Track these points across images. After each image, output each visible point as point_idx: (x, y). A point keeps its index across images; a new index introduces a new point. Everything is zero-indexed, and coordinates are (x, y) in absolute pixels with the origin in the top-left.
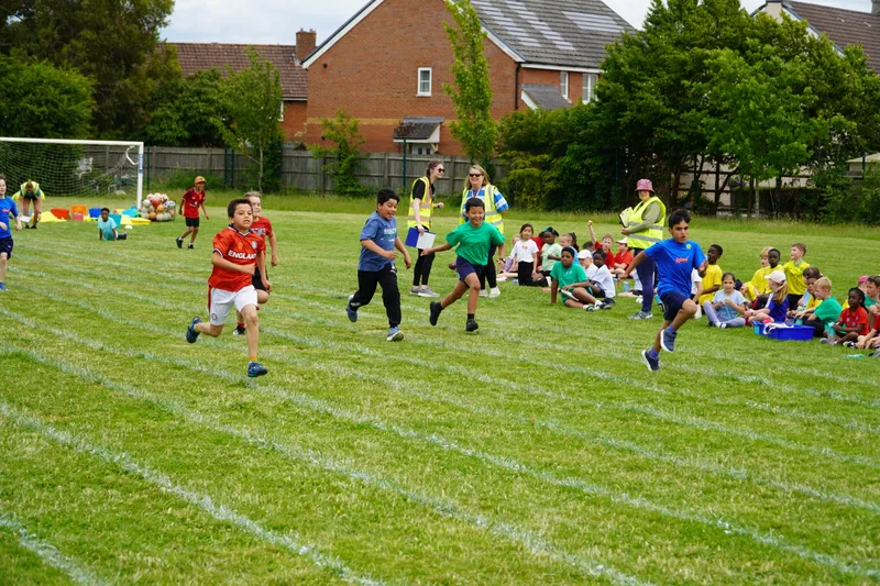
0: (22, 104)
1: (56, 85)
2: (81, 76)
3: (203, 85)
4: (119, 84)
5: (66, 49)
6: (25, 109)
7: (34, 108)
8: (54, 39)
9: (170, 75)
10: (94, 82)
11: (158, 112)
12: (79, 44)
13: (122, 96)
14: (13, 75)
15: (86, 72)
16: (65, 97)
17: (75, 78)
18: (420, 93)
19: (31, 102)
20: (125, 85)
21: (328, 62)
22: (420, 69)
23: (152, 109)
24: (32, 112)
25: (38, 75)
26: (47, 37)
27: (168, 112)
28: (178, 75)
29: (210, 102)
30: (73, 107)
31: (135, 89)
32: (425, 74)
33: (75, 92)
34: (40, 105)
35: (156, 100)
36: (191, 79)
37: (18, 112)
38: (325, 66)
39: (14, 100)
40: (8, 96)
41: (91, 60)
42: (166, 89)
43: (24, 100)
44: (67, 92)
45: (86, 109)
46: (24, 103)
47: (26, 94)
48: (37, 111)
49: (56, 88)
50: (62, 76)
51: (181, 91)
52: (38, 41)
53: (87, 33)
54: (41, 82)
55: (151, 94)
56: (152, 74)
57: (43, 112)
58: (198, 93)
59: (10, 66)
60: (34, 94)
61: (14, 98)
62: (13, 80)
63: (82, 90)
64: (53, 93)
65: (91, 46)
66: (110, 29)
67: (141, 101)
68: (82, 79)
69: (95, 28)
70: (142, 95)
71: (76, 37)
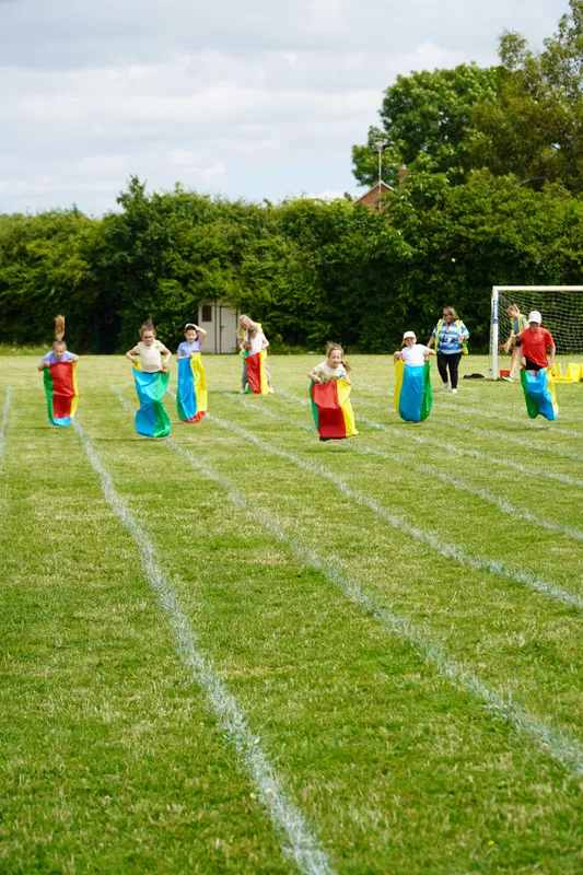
0: (555, 247)
6: (559, 253)
7: (570, 252)
14: (543, 215)
19: (566, 246)
24: (568, 257)
25: (572, 212)
34: (576, 248)
37: (551, 256)
39: (546, 243)
40: (538, 238)
43: (558, 242)
47: (560, 235)
48: (573, 255)
52: (574, 173)
54: (574, 221)
59: (538, 205)
60: (568, 236)
61: (546, 240)
62: (542, 220)
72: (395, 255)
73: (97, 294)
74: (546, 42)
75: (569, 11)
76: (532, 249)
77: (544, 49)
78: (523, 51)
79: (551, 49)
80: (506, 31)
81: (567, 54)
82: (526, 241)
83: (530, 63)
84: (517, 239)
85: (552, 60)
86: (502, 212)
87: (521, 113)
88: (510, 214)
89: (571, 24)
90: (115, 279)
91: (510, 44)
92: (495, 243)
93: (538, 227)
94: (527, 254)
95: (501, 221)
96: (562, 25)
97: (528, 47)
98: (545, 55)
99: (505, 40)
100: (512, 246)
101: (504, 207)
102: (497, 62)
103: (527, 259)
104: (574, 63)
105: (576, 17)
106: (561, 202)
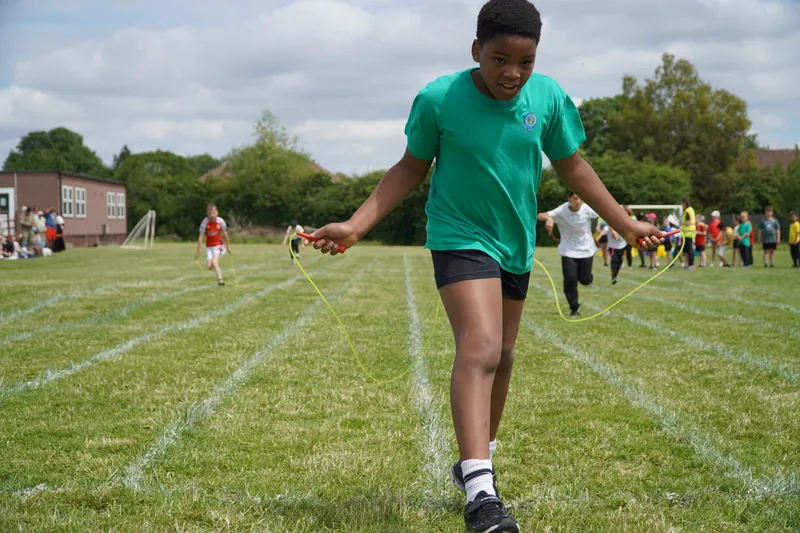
1: (665, 178)
2: (682, 171)
3: (770, 175)
4: (716, 177)
5: (680, 155)
6: (645, 194)
8: (671, 150)
9: (749, 170)
10: (690, 175)
11: (742, 194)
12: (686, 152)
13: (717, 183)
14: (637, 173)
15: (684, 169)
16: (670, 186)
17: (677, 173)
19: (649, 189)
20: (718, 177)
23: (738, 191)
24: (649, 196)
25: (654, 172)
26: (667, 149)
27: (749, 194)
28: (755, 170)
29: (774, 186)
30: (678, 191)
31: (725, 178)
33: (678, 182)
34: (654, 190)
35: (741, 186)
36: (762, 171)
40: (635, 185)
41: (696, 162)
42: (747, 179)
44: (672, 182)
45: (686, 191)
46: (645, 189)
47: (646, 184)
48: (653, 195)
49: (665, 180)
50: (668, 172)
51: (756, 179)
52: (660, 151)
53: (693, 146)
54: (655, 176)
55: (736, 182)
56: (739, 171)
57: (656, 196)
58: (767, 181)
59: (635, 167)
60: (652, 184)
61: (638, 186)
62: (638, 176)
63: (682, 180)
64: (662, 183)
65: (695, 153)
66: (707, 142)
67: (730, 187)
68: (682, 173)
69: (698, 142)
70: (731, 184)
71: (686, 148)
72: (554, 194)
73: (402, 214)
74: (647, 80)
75: (662, 64)
76: (631, 191)
77: (645, 84)
78: (635, 86)
79: (650, 84)
80: (626, 75)
81: (660, 87)
82: (628, 188)
83: (638, 92)
84: (623, 186)
85: (651, 88)
86: (615, 171)
87: (631, 118)
88: (619, 172)
89: (662, 71)
90: (412, 206)
91: (628, 82)
93: (634, 179)
95: (615, 176)
96: (657, 72)
97: (638, 84)
98: (646, 88)
99: (625, 80)
101: (616, 168)
102: (620, 92)
104: (664, 92)
105: (665, 68)
106: (650, 166)
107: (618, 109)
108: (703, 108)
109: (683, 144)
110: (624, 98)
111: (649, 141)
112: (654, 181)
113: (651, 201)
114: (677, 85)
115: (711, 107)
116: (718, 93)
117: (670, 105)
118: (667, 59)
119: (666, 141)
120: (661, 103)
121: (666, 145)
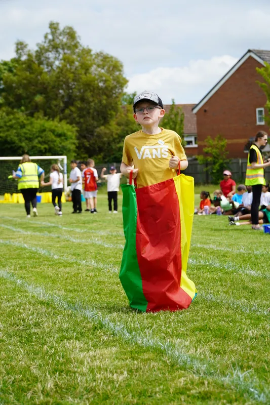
1: (53, 131)
2: (68, 125)
4: (98, 130)
5: (67, 112)
6: (36, 146)
7: (39, 145)
8: (60, 107)
10: (76, 128)
12: (73, 109)
13: (99, 136)
15: (71, 123)
16: (58, 140)
17: (64, 127)
18: (258, 123)
19: (40, 142)
20: (101, 130)
21: (207, 108)
22: (258, 110)
24: (40, 149)
25: (43, 126)
26: (56, 106)
30: (63, 144)
31: (107, 131)
32: (260, 112)
33: (65, 135)
38: (205, 111)
40: (27, 139)
41: (80, 117)
43: (36, 141)
44: (59, 135)
45: (71, 145)
47: (37, 137)
48: (43, 147)
49: (53, 133)
50: (56, 127)
52: (50, 108)
53: (78, 104)
54: (44, 130)
55: (117, 134)
56: (119, 124)
57: (45, 148)
59: (26, 122)
60: (42, 137)
61: (30, 140)
62: (29, 130)
63: (69, 133)
64: (52, 137)
65: (80, 110)
66: (91, 99)
67: (111, 139)
68: (69, 127)
69: (83, 99)
70: (112, 135)
71: (72, 105)
74: (38, 45)
75: (49, 31)
76: (23, 144)
77: (36, 48)
78: (26, 50)
79: (40, 48)
80: (18, 40)
81: (47, 50)
82: (20, 141)
83: (29, 55)
84: (16, 139)
85: (41, 52)
86: (8, 126)
87: (24, 79)
88: (11, 127)
89: (50, 37)
91: (20, 46)
92: (6, 142)
93: (26, 133)
94: (21, 147)
95: (8, 131)
96: (46, 37)
97: (29, 48)
98: (37, 51)
99: (18, 44)
100: (14, 143)
103: (21, 149)
104: (51, 55)
105: (53, 34)
106: (40, 122)
107: (10, 70)
108: (86, 68)
109: (70, 102)
110: (16, 61)
111: (39, 98)
112: (43, 135)
113: (41, 153)
114: (63, 49)
115: (93, 69)
116: (98, 55)
117: (58, 67)
118: (53, 27)
119: (56, 99)
120: (50, 65)
121: (54, 102)
